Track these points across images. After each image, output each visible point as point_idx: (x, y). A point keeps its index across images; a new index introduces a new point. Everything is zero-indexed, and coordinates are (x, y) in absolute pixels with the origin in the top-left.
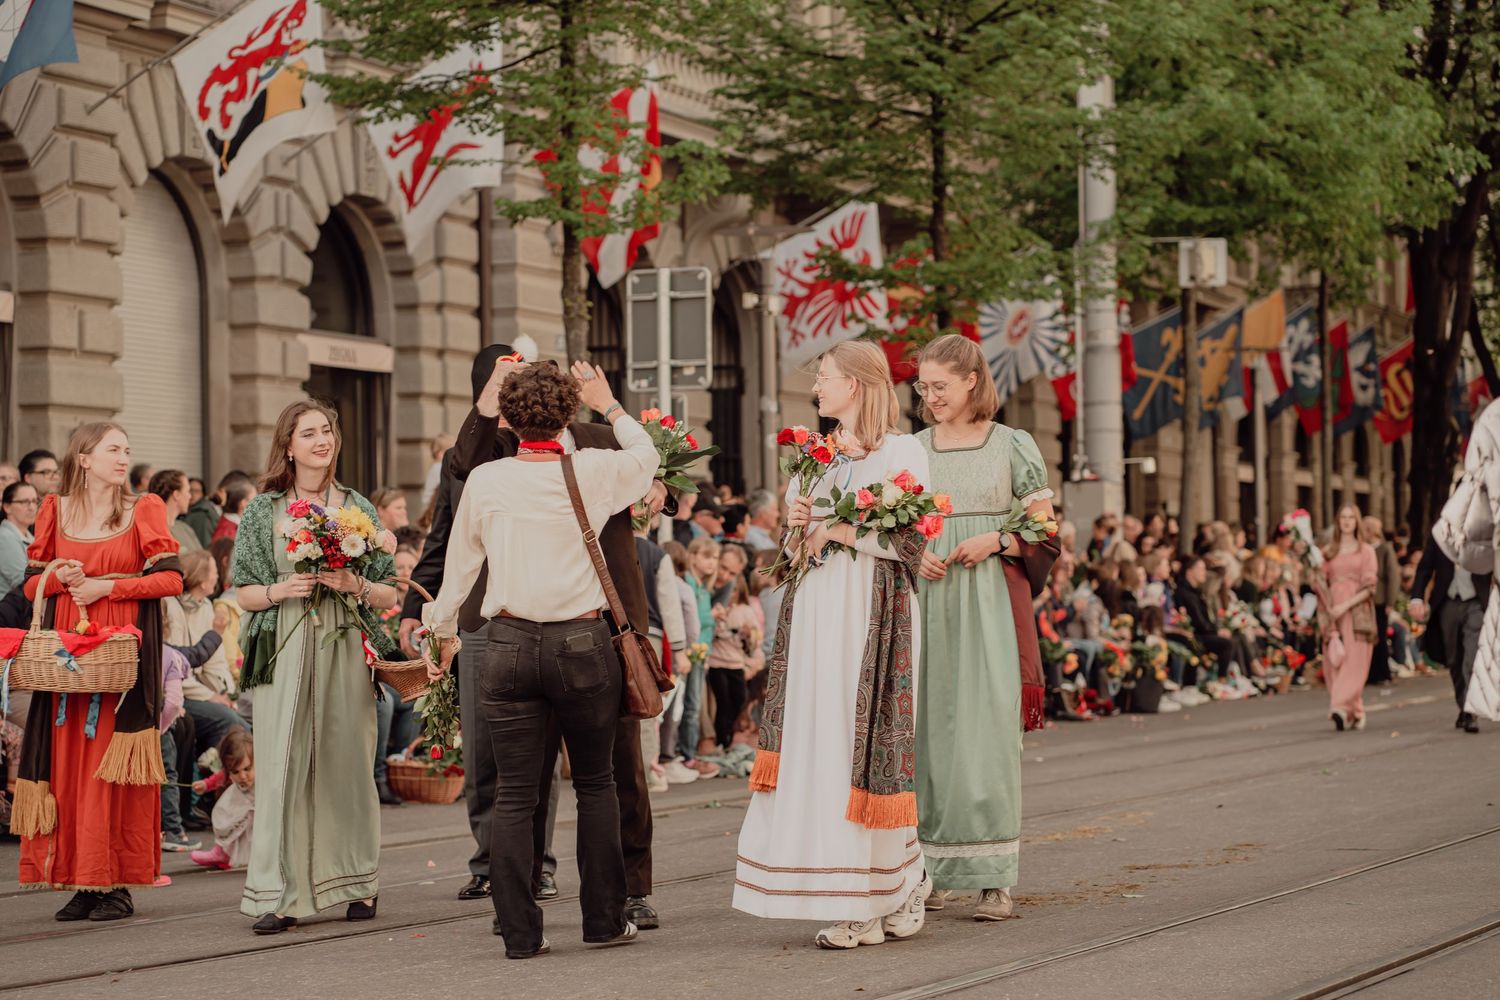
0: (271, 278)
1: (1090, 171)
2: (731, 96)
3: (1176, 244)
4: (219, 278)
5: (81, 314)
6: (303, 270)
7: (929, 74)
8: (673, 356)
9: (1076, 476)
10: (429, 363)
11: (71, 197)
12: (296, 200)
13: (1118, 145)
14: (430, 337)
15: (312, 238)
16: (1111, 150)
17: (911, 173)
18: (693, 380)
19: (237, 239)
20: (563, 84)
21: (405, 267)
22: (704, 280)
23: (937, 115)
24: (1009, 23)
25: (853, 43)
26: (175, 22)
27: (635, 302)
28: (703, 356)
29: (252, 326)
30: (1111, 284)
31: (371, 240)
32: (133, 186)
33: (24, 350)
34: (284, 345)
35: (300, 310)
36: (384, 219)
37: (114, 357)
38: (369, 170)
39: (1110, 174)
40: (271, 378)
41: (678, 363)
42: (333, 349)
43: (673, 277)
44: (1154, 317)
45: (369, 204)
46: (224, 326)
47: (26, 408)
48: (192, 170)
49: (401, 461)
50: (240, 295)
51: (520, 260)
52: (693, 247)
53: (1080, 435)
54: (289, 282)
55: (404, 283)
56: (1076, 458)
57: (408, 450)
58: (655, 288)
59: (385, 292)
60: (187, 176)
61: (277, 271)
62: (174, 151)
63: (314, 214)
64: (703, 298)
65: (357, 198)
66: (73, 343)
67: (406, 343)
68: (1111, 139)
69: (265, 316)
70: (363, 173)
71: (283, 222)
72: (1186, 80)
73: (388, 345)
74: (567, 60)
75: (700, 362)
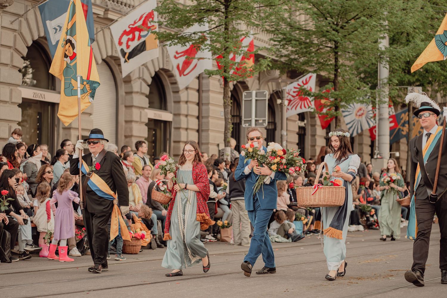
0: (137, 92)
1: (382, 65)
2: (275, 41)
3: (407, 88)
4: (122, 92)
6: (147, 90)
7: (334, 35)
8: (256, 117)
9: (375, 157)
10: (183, 118)
12: (145, 70)
13: (390, 58)
14: (183, 111)
15: (150, 81)
16: (388, 59)
17: (328, 65)
18: (262, 124)
19: (128, 80)
20: (225, 36)
21: (177, 90)
22: (266, 94)
23: (336, 47)
24: (358, 20)
25: (311, 26)
26: (111, 16)
27: (245, 100)
28: (265, 117)
29: (132, 106)
30: (387, 100)
31: (167, 82)
32: (98, 64)
34: (141, 112)
35: (145, 102)
36: (171, 76)
37: (90, 114)
38: (167, 61)
39: (388, 66)
40: (137, 122)
41: (257, 119)
42: (155, 114)
43: (256, 94)
44: (400, 110)
45: (166, 71)
46: (123, 106)
47: (64, 129)
48: (115, 60)
49: (174, 147)
50: (128, 97)
51: (211, 89)
52: (262, 86)
53: (377, 145)
54: (143, 94)
55: (176, 95)
56: (375, 151)
57: (176, 144)
58: (251, 96)
59: (170, 97)
60: (113, 62)
61: (139, 90)
62: (110, 54)
63: (150, 74)
64: (265, 100)
65: (163, 69)
67: (176, 113)
68: (388, 56)
69: (135, 104)
70: (165, 62)
71: (141, 76)
72: (411, 39)
73: (171, 113)
74: (226, 29)
75: (264, 119)
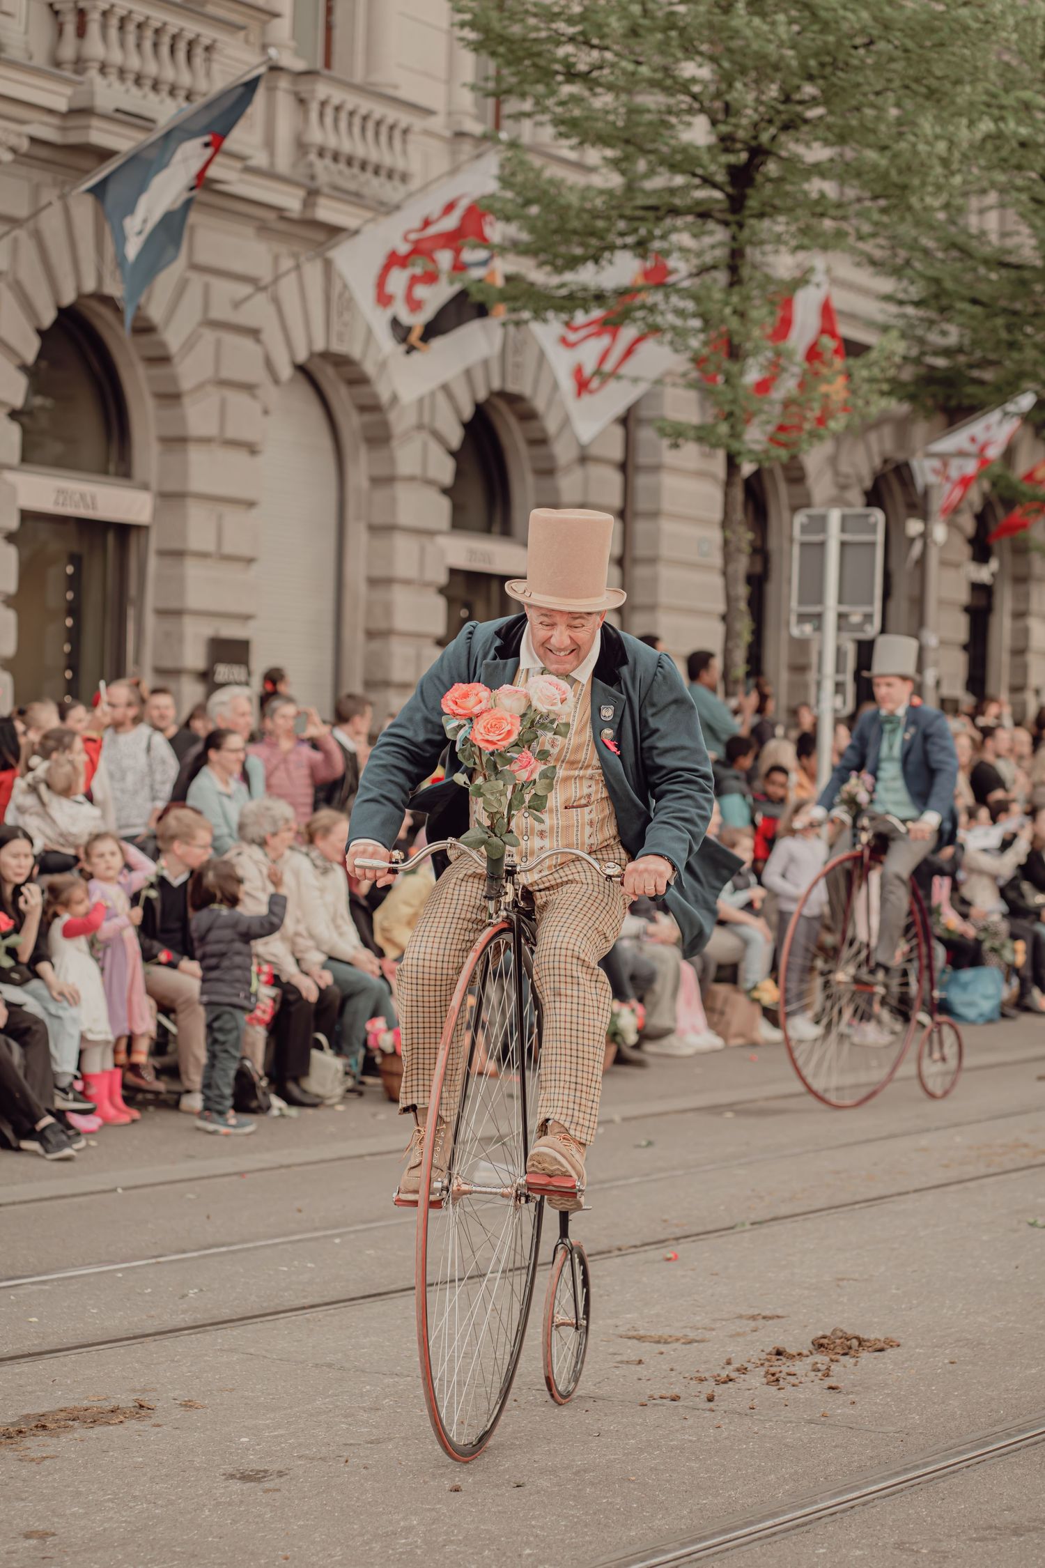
0: (412, 479)
4: (358, 476)
5: (220, 517)
6: (445, 470)
8: (841, 601)
11: (214, 396)
12: (441, 396)
15: (455, 437)
18: (860, 628)
19: (379, 436)
21: (548, 466)
22: (875, 523)
26: (327, 212)
27: (803, 545)
28: (871, 603)
29: (391, 528)
31: (513, 436)
32: (276, 381)
33: (162, 553)
35: (439, 511)
36: (529, 416)
37: (250, 561)
38: (516, 365)
40: (407, 582)
41: (845, 609)
42: (472, 552)
43: (844, 519)
45: (515, 400)
46: (363, 526)
47: (162, 613)
48: (336, 365)
50: (380, 495)
51: (667, 462)
54: (429, 482)
55: (546, 480)
58: (824, 529)
59: (525, 488)
60: (331, 372)
61: (418, 471)
62: (319, 346)
63: (457, 411)
64: (872, 544)
65: (502, 395)
66: (210, 547)
69: (404, 517)
70: (509, 368)
71: (426, 419)
75: (867, 609)
